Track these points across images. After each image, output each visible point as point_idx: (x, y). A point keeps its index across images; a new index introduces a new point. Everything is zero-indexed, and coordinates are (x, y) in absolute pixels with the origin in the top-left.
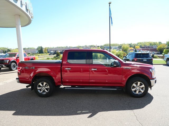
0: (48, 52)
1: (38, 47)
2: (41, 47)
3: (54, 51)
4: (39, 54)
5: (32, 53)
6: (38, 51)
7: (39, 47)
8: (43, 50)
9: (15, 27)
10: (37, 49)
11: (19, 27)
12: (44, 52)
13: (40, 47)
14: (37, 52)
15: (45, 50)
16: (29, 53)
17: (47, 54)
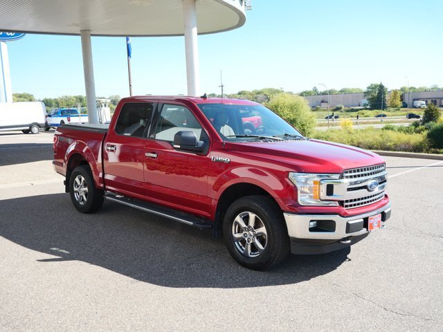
0: (405, 106)
1: (369, 88)
2: (381, 87)
3: (429, 102)
4: (369, 112)
5: (347, 108)
6: (367, 102)
7: (373, 88)
8: (387, 97)
9: (183, 35)
10: (366, 93)
11: (191, 32)
12: (388, 104)
13: (376, 86)
14: (365, 105)
15: (395, 98)
16: (339, 106)
17: (398, 113)
